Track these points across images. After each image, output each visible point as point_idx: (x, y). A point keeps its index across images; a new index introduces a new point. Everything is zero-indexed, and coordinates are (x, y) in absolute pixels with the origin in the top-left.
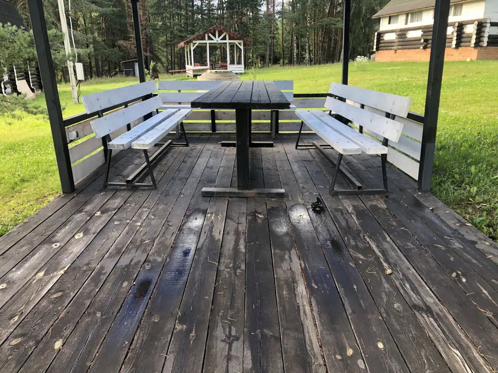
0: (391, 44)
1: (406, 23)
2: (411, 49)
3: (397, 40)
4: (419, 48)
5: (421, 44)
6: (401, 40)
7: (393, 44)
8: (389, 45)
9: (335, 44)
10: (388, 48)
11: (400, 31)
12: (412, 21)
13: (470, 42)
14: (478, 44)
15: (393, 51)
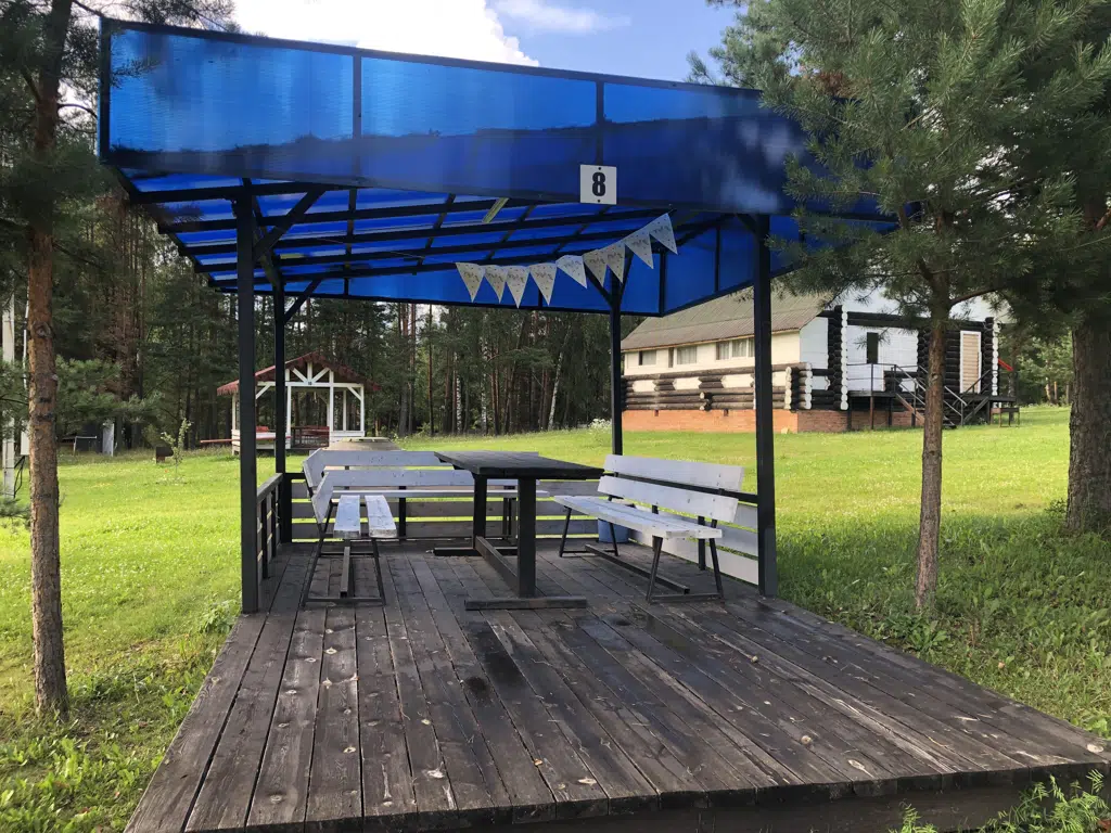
0: (647, 400)
1: (671, 365)
2: (683, 409)
3: (657, 393)
4: (698, 408)
5: (701, 401)
6: (664, 393)
7: (651, 400)
8: (643, 401)
9: (538, 396)
10: (643, 406)
11: (661, 378)
12: (680, 362)
13: (783, 401)
14: (796, 404)
15: (653, 413)
